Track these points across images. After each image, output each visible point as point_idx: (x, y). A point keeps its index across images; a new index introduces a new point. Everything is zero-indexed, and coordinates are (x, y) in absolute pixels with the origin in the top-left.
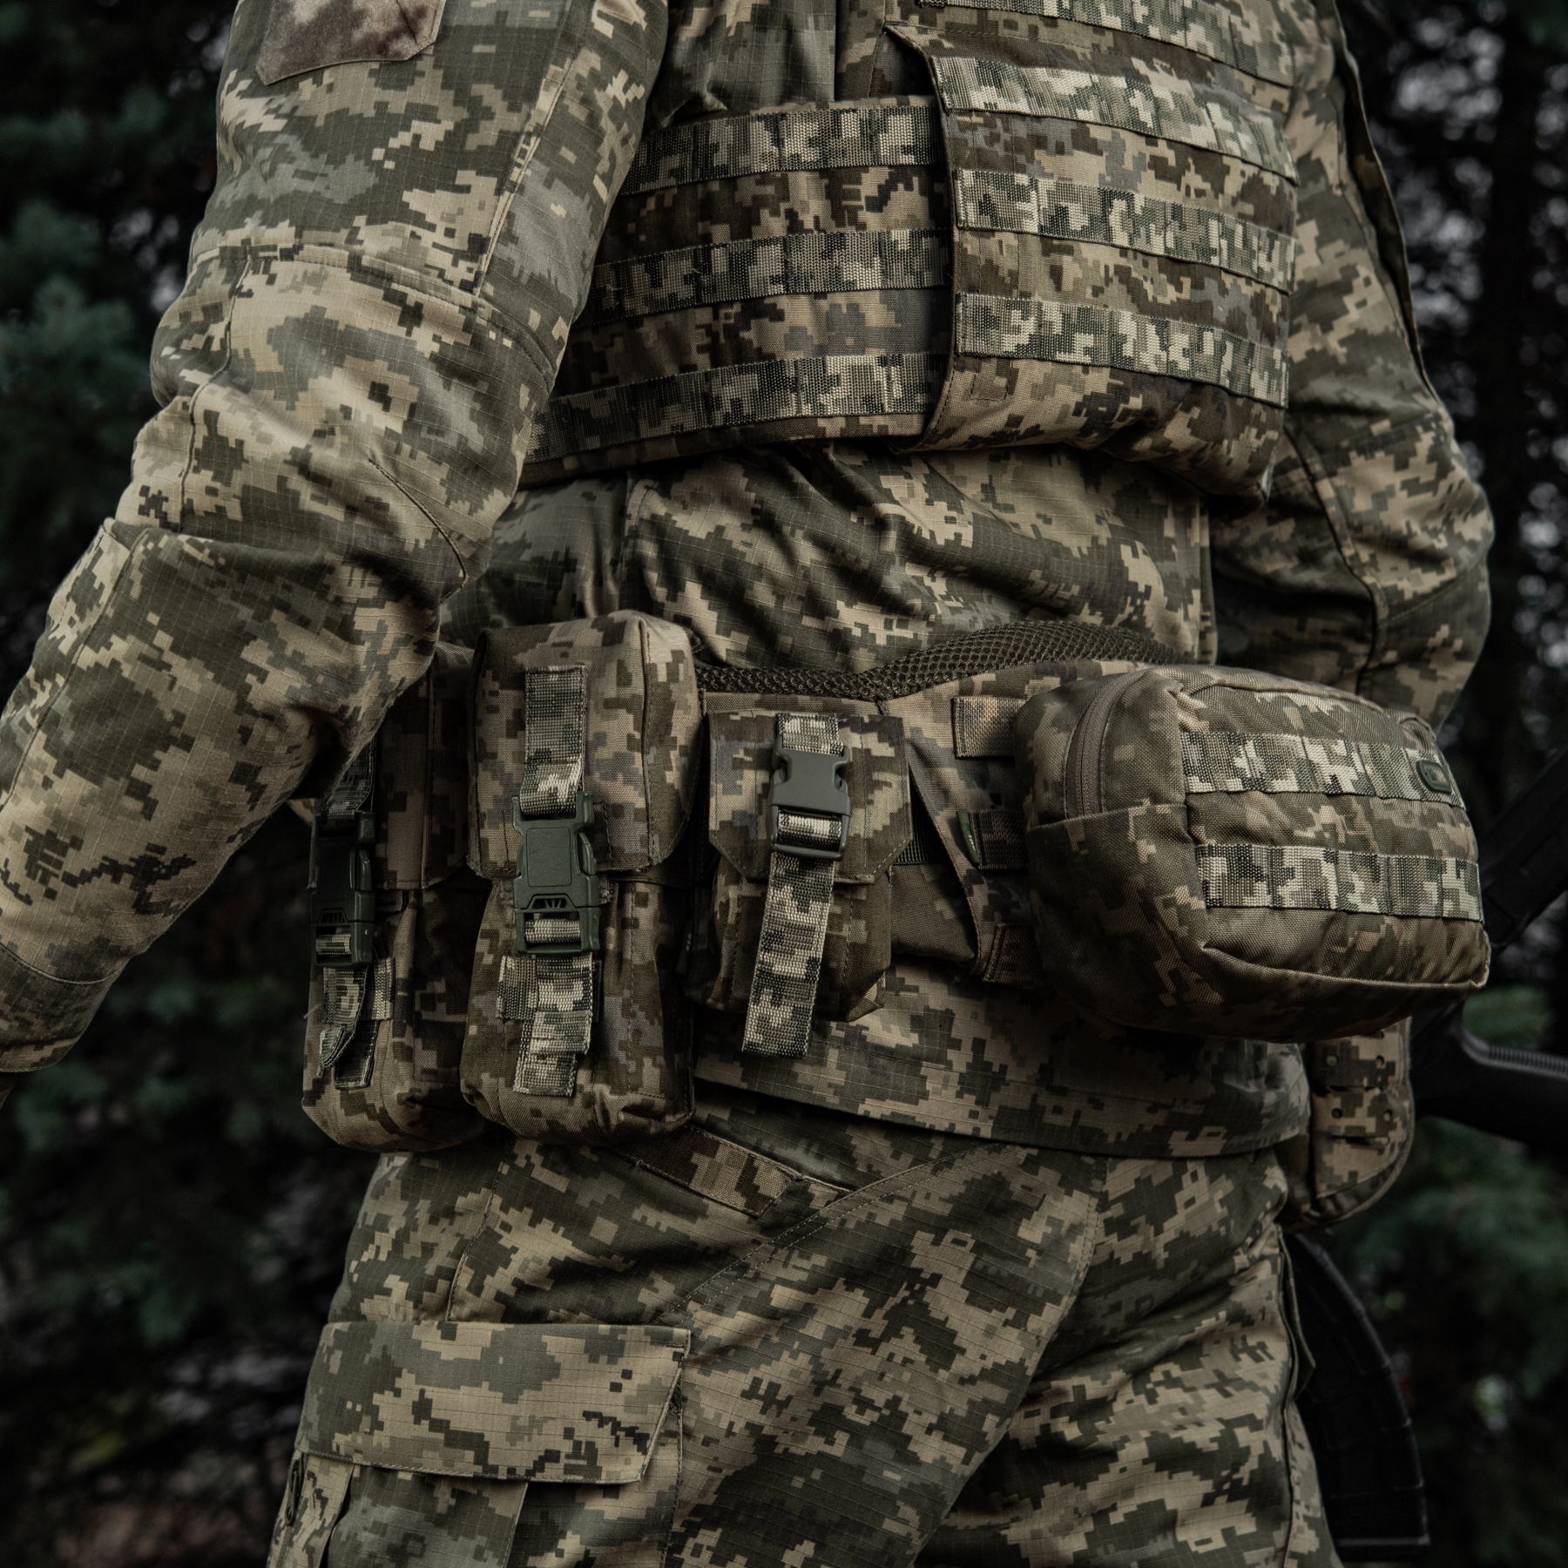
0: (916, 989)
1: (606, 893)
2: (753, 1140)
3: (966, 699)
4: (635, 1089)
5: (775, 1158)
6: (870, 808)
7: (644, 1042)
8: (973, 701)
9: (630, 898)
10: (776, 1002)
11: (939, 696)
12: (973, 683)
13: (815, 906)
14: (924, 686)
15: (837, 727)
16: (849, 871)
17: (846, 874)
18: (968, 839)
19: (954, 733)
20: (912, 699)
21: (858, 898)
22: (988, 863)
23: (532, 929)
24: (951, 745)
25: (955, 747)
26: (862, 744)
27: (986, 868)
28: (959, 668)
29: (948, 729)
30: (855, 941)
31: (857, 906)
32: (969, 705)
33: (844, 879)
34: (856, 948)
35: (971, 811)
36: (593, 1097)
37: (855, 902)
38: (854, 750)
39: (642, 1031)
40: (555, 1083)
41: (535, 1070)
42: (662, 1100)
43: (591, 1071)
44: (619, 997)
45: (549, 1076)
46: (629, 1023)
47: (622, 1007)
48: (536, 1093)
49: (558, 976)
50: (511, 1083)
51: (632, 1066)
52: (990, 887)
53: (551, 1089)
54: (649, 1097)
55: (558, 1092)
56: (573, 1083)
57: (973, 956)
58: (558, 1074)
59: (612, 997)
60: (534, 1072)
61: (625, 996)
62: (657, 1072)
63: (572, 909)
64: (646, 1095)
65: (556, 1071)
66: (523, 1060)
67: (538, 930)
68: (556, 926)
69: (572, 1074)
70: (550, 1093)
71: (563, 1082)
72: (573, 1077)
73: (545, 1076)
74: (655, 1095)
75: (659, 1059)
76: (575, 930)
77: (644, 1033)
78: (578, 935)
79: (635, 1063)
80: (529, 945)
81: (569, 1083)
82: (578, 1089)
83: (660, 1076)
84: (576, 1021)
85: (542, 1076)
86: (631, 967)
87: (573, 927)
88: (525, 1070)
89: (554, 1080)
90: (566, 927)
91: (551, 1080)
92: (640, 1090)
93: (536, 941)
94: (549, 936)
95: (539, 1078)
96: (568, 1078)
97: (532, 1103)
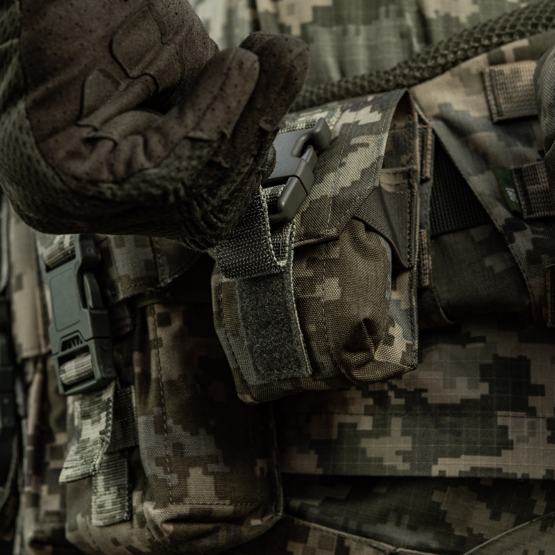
2: (340, 520)
3: (497, 68)
4: (179, 500)
5: (366, 536)
6: (342, 170)
8: (506, 68)
11: (467, 72)
12: (502, 53)
14: (450, 65)
15: (338, 112)
16: (313, 231)
17: (311, 235)
18: (506, 191)
19: (488, 102)
20: (439, 79)
21: (330, 257)
22: (535, 212)
23: (64, 372)
24: (486, 113)
25: (491, 115)
26: (355, 118)
27: (532, 216)
28: (486, 42)
29: (480, 99)
30: (329, 299)
31: (330, 265)
32: (501, 73)
33: (307, 239)
34: (331, 306)
35: (512, 167)
36: (143, 515)
37: (328, 261)
38: (344, 125)
39: (183, 443)
40: (118, 510)
41: (104, 502)
42: (225, 506)
43: (141, 492)
44: (150, 416)
45: (113, 505)
46: (165, 438)
47: (155, 425)
48: (108, 524)
49: (93, 411)
50: (90, 519)
51: (173, 479)
52: (534, 232)
53: (115, 517)
54: (201, 506)
55: (119, 519)
56: (128, 507)
57: (528, 302)
58: (118, 501)
59: (143, 416)
60: (104, 504)
61: (156, 413)
62: (210, 480)
63: (84, 344)
64: (196, 504)
65: (117, 498)
66: (96, 495)
67: (68, 371)
68: (77, 363)
69: (127, 498)
70: (115, 521)
71: (123, 508)
72: (128, 501)
73: (111, 506)
74: (211, 502)
75: (212, 467)
76: (89, 363)
77: (186, 445)
78: (91, 367)
79: (175, 476)
80: (67, 387)
81: (126, 507)
82: (134, 511)
83: (215, 483)
84: (93, 447)
85: (109, 506)
86: (159, 385)
87: (87, 361)
88: (98, 503)
89: (117, 508)
90: (83, 363)
91: (115, 508)
92: (187, 500)
93: (69, 382)
94: (75, 374)
95: (107, 508)
96: (125, 502)
97: (110, 533)
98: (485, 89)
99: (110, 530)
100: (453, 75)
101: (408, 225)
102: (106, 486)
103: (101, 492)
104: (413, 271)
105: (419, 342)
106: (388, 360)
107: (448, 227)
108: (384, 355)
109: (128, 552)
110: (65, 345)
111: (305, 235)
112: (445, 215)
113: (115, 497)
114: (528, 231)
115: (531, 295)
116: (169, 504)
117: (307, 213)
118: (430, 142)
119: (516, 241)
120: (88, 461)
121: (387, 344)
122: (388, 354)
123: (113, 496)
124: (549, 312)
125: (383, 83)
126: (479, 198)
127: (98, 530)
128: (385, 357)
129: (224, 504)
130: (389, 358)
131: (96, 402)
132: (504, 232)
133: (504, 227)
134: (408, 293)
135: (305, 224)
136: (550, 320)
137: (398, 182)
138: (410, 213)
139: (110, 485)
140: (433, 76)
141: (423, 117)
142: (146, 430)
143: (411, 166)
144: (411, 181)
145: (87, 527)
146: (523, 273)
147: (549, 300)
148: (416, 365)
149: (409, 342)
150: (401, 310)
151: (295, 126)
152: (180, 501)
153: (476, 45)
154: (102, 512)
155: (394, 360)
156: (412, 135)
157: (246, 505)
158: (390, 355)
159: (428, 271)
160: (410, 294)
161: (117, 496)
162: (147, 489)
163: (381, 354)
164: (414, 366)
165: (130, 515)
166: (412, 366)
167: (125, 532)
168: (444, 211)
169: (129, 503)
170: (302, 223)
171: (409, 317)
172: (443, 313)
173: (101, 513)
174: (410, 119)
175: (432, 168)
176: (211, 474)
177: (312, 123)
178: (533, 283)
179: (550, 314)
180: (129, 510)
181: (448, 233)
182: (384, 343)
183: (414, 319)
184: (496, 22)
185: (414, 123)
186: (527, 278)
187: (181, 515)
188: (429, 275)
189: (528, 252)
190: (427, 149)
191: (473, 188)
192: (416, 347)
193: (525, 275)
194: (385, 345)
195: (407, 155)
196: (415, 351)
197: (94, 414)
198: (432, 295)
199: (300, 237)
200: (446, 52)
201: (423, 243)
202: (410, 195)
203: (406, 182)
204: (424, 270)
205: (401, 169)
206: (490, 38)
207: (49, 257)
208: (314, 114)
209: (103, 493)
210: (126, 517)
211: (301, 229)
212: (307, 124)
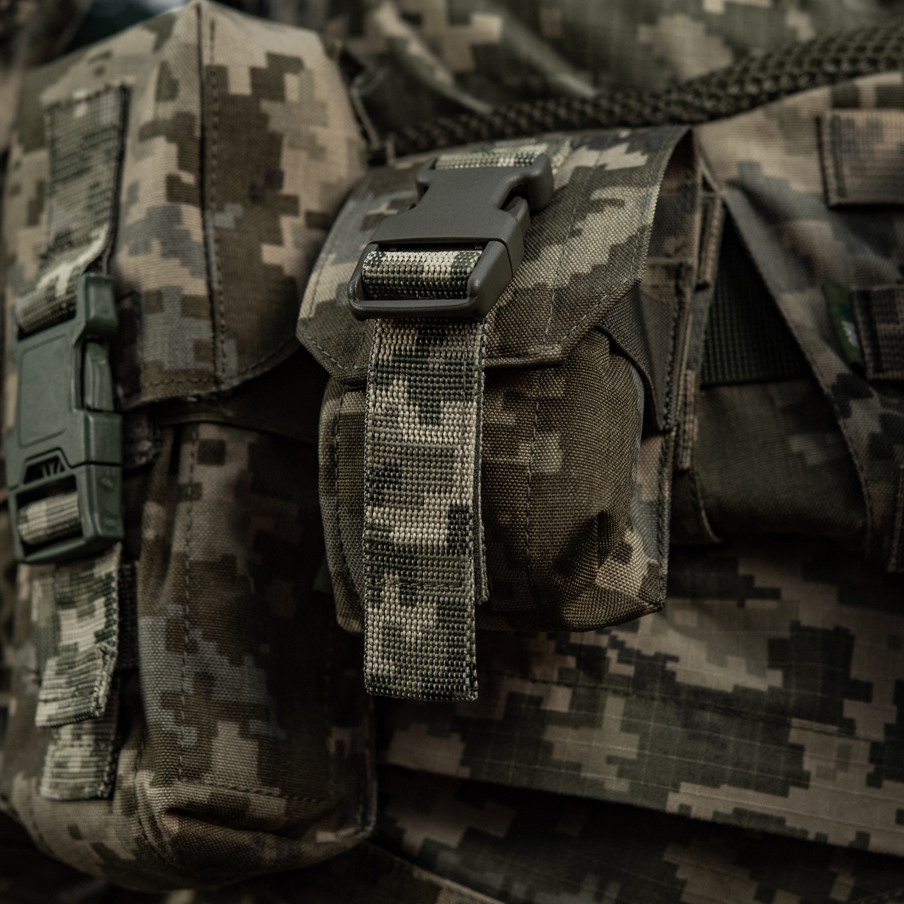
0: (775, 594)
1: (146, 445)
3: (844, 115)
4: (193, 775)
6: (574, 242)
7: (221, 694)
8: (860, 117)
9: (189, 450)
10: (408, 599)
11: (794, 113)
13: (450, 410)
14: (764, 97)
15: (566, 148)
16: (517, 344)
17: (512, 351)
18: (841, 327)
19: (823, 169)
20: (744, 120)
21: (548, 396)
22: (887, 370)
23: (26, 520)
24: (818, 188)
25: (826, 192)
26: (598, 161)
27: (881, 376)
28: (830, 68)
29: (811, 164)
30: (541, 471)
31: (546, 409)
32: (851, 124)
33: (504, 357)
34: (543, 484)
35: (854, 288)
36: (135, 794)
37: (543, 403)
38: (578, 169)
39: (213, 675)
40: (89, 777)
41: (68, 760)
42: (272, 798)
43: (136, 751)
44: (160, 617)
45: (82, 767)
46: (184, 661)
47: (166, 635)
48: (67, 797)
49: (79, 595)
50: (39, 784)
51: (189, 736)
52: (884, 405)
53: (83, 788)
54: (231, 791)
55: (90, 792)
56: (109, 775)
57: (860, 523)
58: (93, 762)
59: (147, 617)
60: (66, 762)
61: (172, 615)
62: (250, 747)
63: (68, 472)
64: (223, 786)
65: (91, 756)
66: (55, 744)
67: (33, 519)
68: (51, 506)
69: (109, 759)
70: (82, 795)
71: (99, 774)
72: (111, 764)
73: (78, 767)
74: (249, 788)
75: (256, 725)
76: (73, 507)
77: (219, 679)
78: (76, 515)
79: (194, 730)
80: (30, 548)
81: (105, 774)
82: (118, 784)
83: (260, 755)
84: (88, 664)
85: (75, 767)
86: (184, 566)
87: (70, 503)
88: (57, 759)
89: (88, 773)
90: (62, 506)
91: (85, 773)
92: (208, 778)
93: (34, 539)
94: (45, 525)
95: (71, 770)
96: (105, 766)
97: (67, 815)
98: (820, 146)
99: (69, 809)
100: (769, 116)
101: (670, 358)
102: (76, 732)
103: (65, 740)
104: (670, 437)
105: (669, 563)
106: (617, 587)
107: (730, 373)
108: (611, 578)
109: (95, 855)
110: (33, 472)
111: (502, 349)
112: (728, 353)
113: (88, 754)
114: (876, 400)
115: (868, 512)
116: (177, 780)
117: (508, 310)
118: (716, 222)
119: (853, 415)
120: (85, 691)
121: (618, 559)
122: (618, 577)
123: (86, 751)
124: (895, 545)
125: (647, 111)
126: (795, 333)
127: (48, 806)
128: (612, 582)
129: (270, 794)
130: (620, 585)
131: (83, 578)
132: (833, 397)
133: (834, 387)
134: (657, 474)
135: (503, 330)
136: (893, 560)
137: (656, 282)
138: (675, 338)
139: (82, 732)
140: (735, 111)
141: (710, 179)
142: (150, 642)
143: (683, 260)
144: (681, 283)
145: (29, 798)
146: (859, 471)
147: (898, 525)
148: (663, 604)
149: (653, 560)
150: (641, 502)
151: (495, 160)
152: (196, 778)
153: (815, 70)
154: (62, 775)
155: (628, 589)
156: (688, 205)
157: (309, 801)
158: (623, 579)
159: (690, 444)
160: (660, 477)
161: (91, 752)
162: (145, 747)
163: (607, 576)
164: (660, 604)
165: (109, 790)
166: (656, 604)
167: (95, 817)
168: (727, 345)
169: (111, 769)
170: (497, 327)
171: (654, 515)
172: (706, 522)
173: (58, 776)
174: (688, 177)
175: (716, 269)
176: (253, 738)
177: (527, 161)
178: (876, 491)
179: (895, 549)
180: (110, 780)
181: (731, 384)
182: (614, 557)
183: (663, 521)
184: (851, 38)
185: (694, 186)
186: (866, 481)
187: (194, 802)
188: (692, 450)
189: (873, 436)
190: (711, 235)
191: (785, 314)
192: (665, 571)
193: (862, 476)
194: (615, 561)
195: (676, 238)
196: (662, 578)
197: (80, 601)
198: (692, 486)
199: (491, 351)
200: (760, 75)
201: (688, 393)
202: (677, 307)
203: (672, 283)
204: (684, 440)
205: (663, 261)
206: (837, 62)
207: (26, 312)
208: (523, 145)
209: (68, 743)
210: (102, 792)
211: (494, 337)
212: (517, 160)
